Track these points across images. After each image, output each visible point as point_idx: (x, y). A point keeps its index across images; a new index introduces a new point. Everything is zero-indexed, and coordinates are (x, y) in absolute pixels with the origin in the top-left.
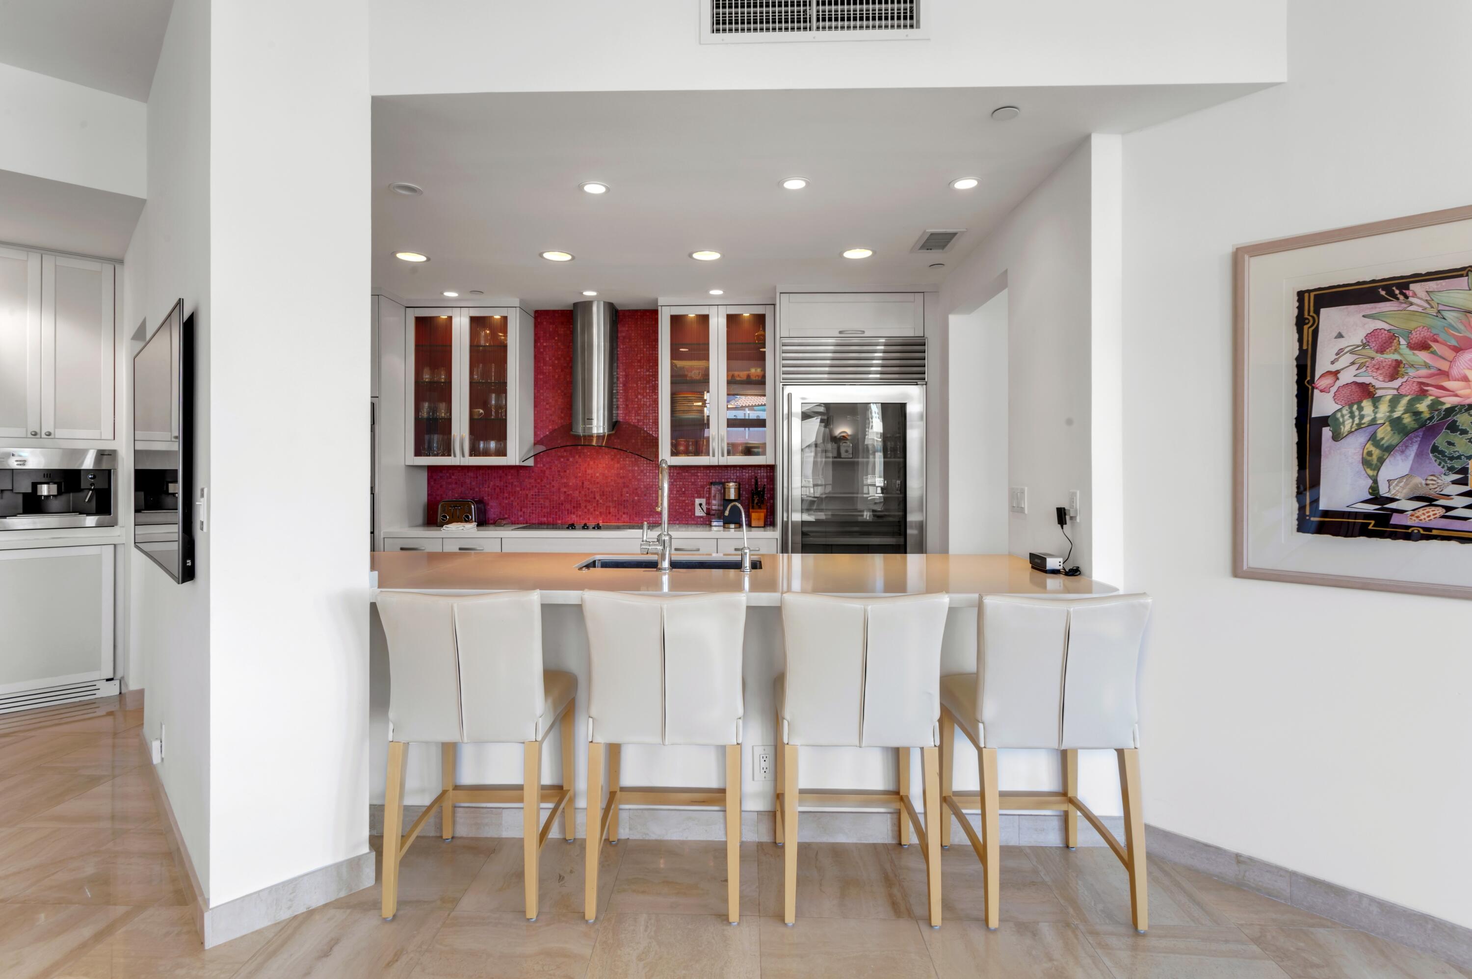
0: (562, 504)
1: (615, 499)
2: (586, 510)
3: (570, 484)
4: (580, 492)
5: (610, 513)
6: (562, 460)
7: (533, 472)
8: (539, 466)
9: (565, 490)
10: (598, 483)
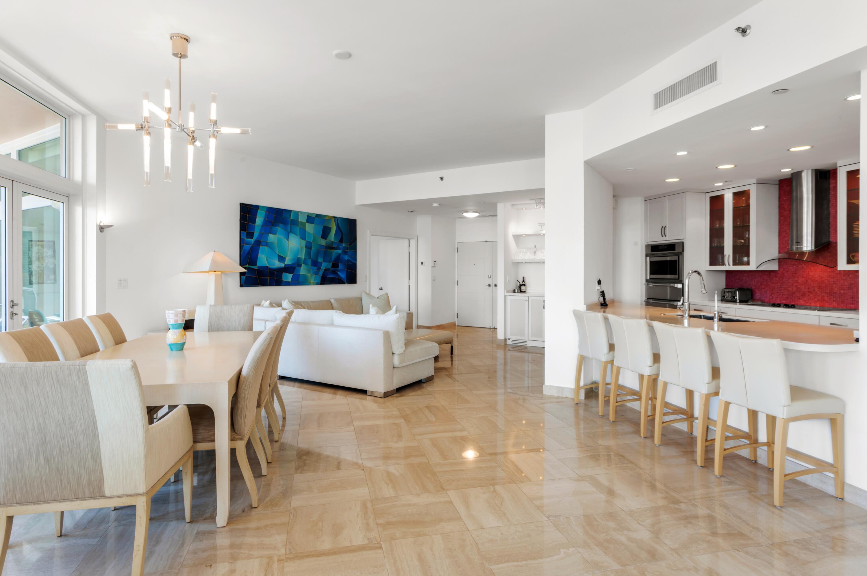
0: (794, 293)
1: (828, 291)
2: (809, 298)
3: (799, 281)
4: (805, 286)
5: (824, 300)
6: (794, 266)
7: (778, 274)
8: (781, 270)
9: (796, 284)
10: (816, 281)
